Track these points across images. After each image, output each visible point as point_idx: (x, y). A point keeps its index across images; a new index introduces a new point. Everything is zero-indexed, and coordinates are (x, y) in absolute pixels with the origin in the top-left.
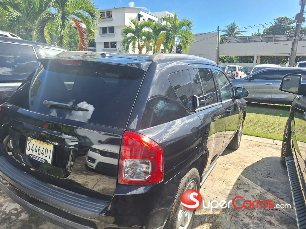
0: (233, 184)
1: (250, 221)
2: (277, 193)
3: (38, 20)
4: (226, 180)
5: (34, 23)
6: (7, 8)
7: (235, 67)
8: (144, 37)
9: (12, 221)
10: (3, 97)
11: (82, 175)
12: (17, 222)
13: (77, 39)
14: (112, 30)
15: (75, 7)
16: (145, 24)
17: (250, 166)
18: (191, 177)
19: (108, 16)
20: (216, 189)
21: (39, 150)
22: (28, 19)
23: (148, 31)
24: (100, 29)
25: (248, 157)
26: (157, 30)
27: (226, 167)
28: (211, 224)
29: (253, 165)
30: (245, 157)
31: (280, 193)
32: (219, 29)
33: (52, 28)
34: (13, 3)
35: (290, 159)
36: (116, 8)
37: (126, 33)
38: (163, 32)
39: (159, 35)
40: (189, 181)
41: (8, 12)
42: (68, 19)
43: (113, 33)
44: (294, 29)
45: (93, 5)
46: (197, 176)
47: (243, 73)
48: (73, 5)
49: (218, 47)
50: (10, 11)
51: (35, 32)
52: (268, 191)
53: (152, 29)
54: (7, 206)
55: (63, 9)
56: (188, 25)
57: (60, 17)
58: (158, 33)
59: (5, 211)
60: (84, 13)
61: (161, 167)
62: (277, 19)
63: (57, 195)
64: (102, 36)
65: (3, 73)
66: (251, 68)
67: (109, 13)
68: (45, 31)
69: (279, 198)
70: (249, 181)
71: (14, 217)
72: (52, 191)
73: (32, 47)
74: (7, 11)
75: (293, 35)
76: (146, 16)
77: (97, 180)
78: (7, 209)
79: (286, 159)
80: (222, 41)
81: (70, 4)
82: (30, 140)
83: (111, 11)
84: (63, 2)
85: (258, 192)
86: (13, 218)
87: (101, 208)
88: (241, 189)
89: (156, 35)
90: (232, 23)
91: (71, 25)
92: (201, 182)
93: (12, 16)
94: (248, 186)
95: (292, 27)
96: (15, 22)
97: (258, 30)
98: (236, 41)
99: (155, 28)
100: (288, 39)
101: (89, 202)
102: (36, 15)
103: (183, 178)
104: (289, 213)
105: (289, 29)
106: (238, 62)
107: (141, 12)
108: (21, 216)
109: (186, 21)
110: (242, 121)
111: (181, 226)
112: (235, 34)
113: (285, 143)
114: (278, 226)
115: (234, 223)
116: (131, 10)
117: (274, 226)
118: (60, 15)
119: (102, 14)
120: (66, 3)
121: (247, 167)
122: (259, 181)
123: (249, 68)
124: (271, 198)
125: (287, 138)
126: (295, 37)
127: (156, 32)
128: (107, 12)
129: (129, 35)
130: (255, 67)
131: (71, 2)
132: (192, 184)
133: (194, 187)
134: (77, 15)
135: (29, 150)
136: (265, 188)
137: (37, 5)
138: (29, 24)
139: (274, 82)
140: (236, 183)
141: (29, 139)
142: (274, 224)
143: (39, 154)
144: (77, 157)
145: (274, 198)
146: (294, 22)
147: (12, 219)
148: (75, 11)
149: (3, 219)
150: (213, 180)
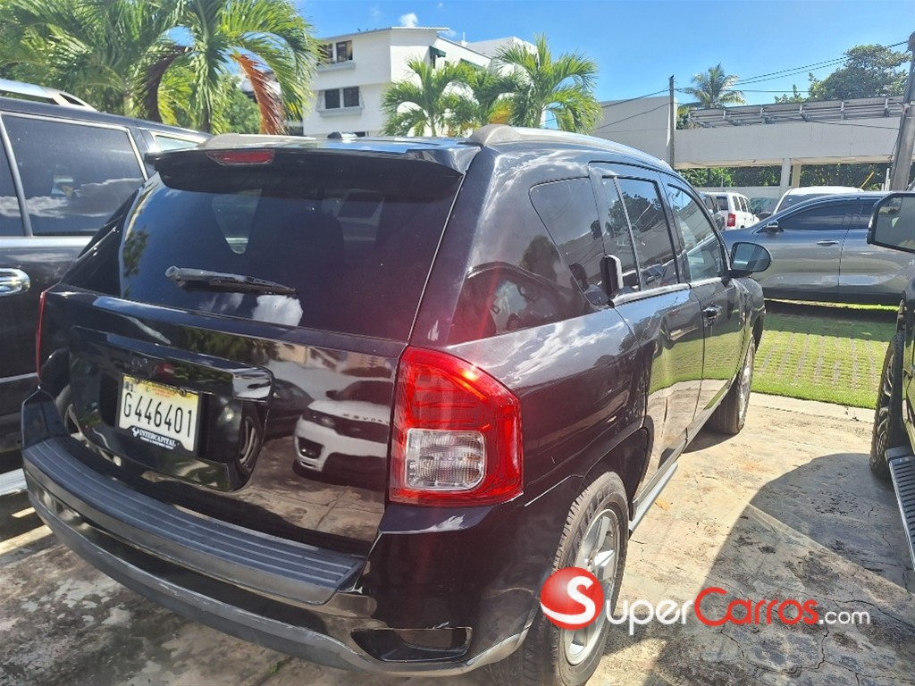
0: (728, 531)
1: (781, 635)
2: (864, 556)
3: (140, 66)
4: (704, 521)
5: (127, 75)
6: (50, 32)
7: (725, 198)
8: (448, 114)
9: (84, 629)
10: (47, 278)
11: (283, 492)
12: (99, 632)
13: (251, 125)
14: (352, 96)
15: (245, 23)
16: (452, 73)
17: (778, 479)
18: (603, 498)
19: (340, 57)
20: (677, 545)
21: (157, 412)
22: (111, 62)
23: (460, 94)
24: (320, 95)
25: (772, 455)
26: (488, 90)
27: (703, 482)
28: (664, 642)
29: (786, 477)
30: (759, 456)
31: (871, 554)
32: (675, 86)
33: (180, 89)
34: (67, 16)
35: (901, 454)
36: (363, 30)
37: (395, 101)
38: (507, 95)
39: (494, 105)
40: (595, 508)
41: (53, 43)
42: (226, 58)
43: (357, 107)
44: (904, 81)
45: (296, 15)
46: (620, 498)
47: (749, 215)
48: (240, 17)
49: (672, 140)
50: (57, 41)
51: (131, 100)
52: (835, 550)
53: (472, 88)
54: (69, 590)
55: (211, 31)
56: (581, 72)
57: (201, 52)
58: (490, 99)
59: (64, 602)
60: (273, 42)
61: (516, 455)
62: (850, 53)
63: (213, 539)
64: (324, 115)
65: (41, 211)
66: (773, 202)
67: (345, 49)
68: (159, 100)
69: (869, 569)
70: (776, 523)
71: (89, 618)
72: (197, 529)
73: (127, 134)
74: (51, 39)
75: (901, 98)
76: (454, 54)
77: (327, 505)
78: (69, 597)
79: (888, 454)
80: (685, 122)
81: (231, 15)
82: (130, 387)
83: (351, 41)
84: (209, 8)
85: (804, 552)
86: (87, 621)
87: (342, 575)
88: (751, 544)
89: (485, 106)
90: (714, 66)
91: (234, 86)
92: (631, 520)
93: (66, 53)
94: (773, 536)
95: (898, 75)
96: (74, 70)
97: (794, 87)
98: (725, 120)
99: (481, 83)
100: (886, 110)
101: (306, 558)
102: (135, 50)
103: (577, 500)
104: (902, 613)
105: (890, 82)
106: (733, 185)
107: (439, 40)
108: (109, 616)
109: (574, 61)
110: (752, 349)
111: (573, 642)
112: (723, 100)
113: (885, 409)
114: (869, 648)
115: (732, 639)
116: (409, 37)
117: (856, 647)
118: (203, 46)
119: (325, 51)
120: (218, 13)
121: (769, 483)
122: (806, 521)
123: (767, 202)
124: (845, 569)
125: (889, 395)
126: (909, 101)
127: (484, 97)
128: (337, 44)
129: (406, 107)
130: (786, 194)
131: (235, 8)
132: (606, 520)
133: (611, 530)
134: (251, 46)
135: (127, 416)
136: (827, 540)
137: (134, 20)
138: (114, 77)
139: (845, 236)
140: (736, 529)
141: (128, 383)
142: (855, 643)
143: (158, 426)
144: (266, 440)
145: (854, 570)
146: (905, 60)
147: (84, 625)
148: (246, 35)
149: (60, 624)
150: (667, 520)
